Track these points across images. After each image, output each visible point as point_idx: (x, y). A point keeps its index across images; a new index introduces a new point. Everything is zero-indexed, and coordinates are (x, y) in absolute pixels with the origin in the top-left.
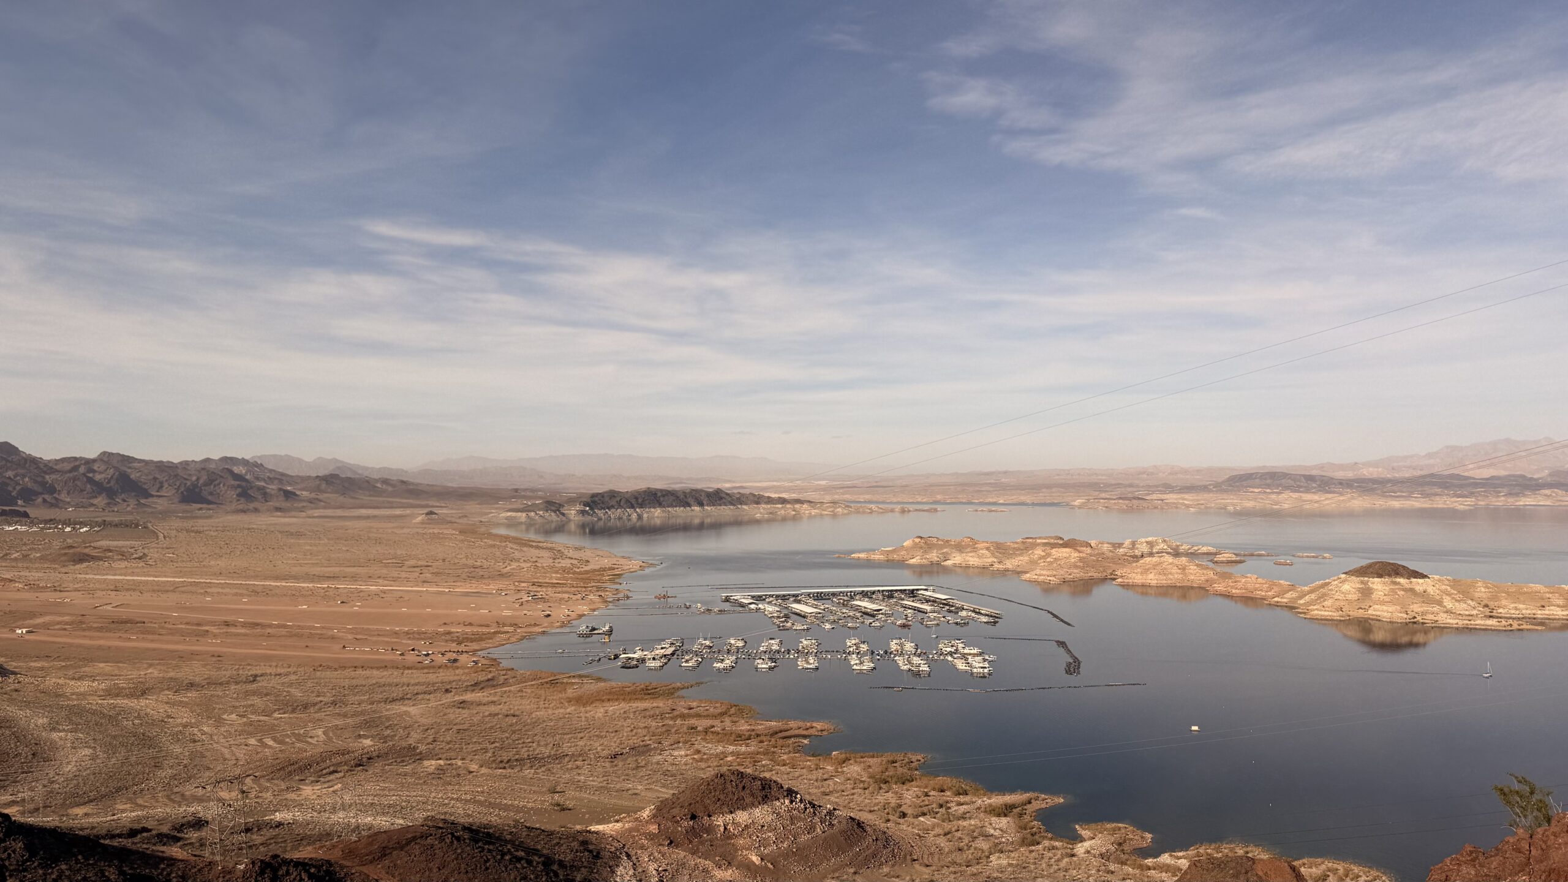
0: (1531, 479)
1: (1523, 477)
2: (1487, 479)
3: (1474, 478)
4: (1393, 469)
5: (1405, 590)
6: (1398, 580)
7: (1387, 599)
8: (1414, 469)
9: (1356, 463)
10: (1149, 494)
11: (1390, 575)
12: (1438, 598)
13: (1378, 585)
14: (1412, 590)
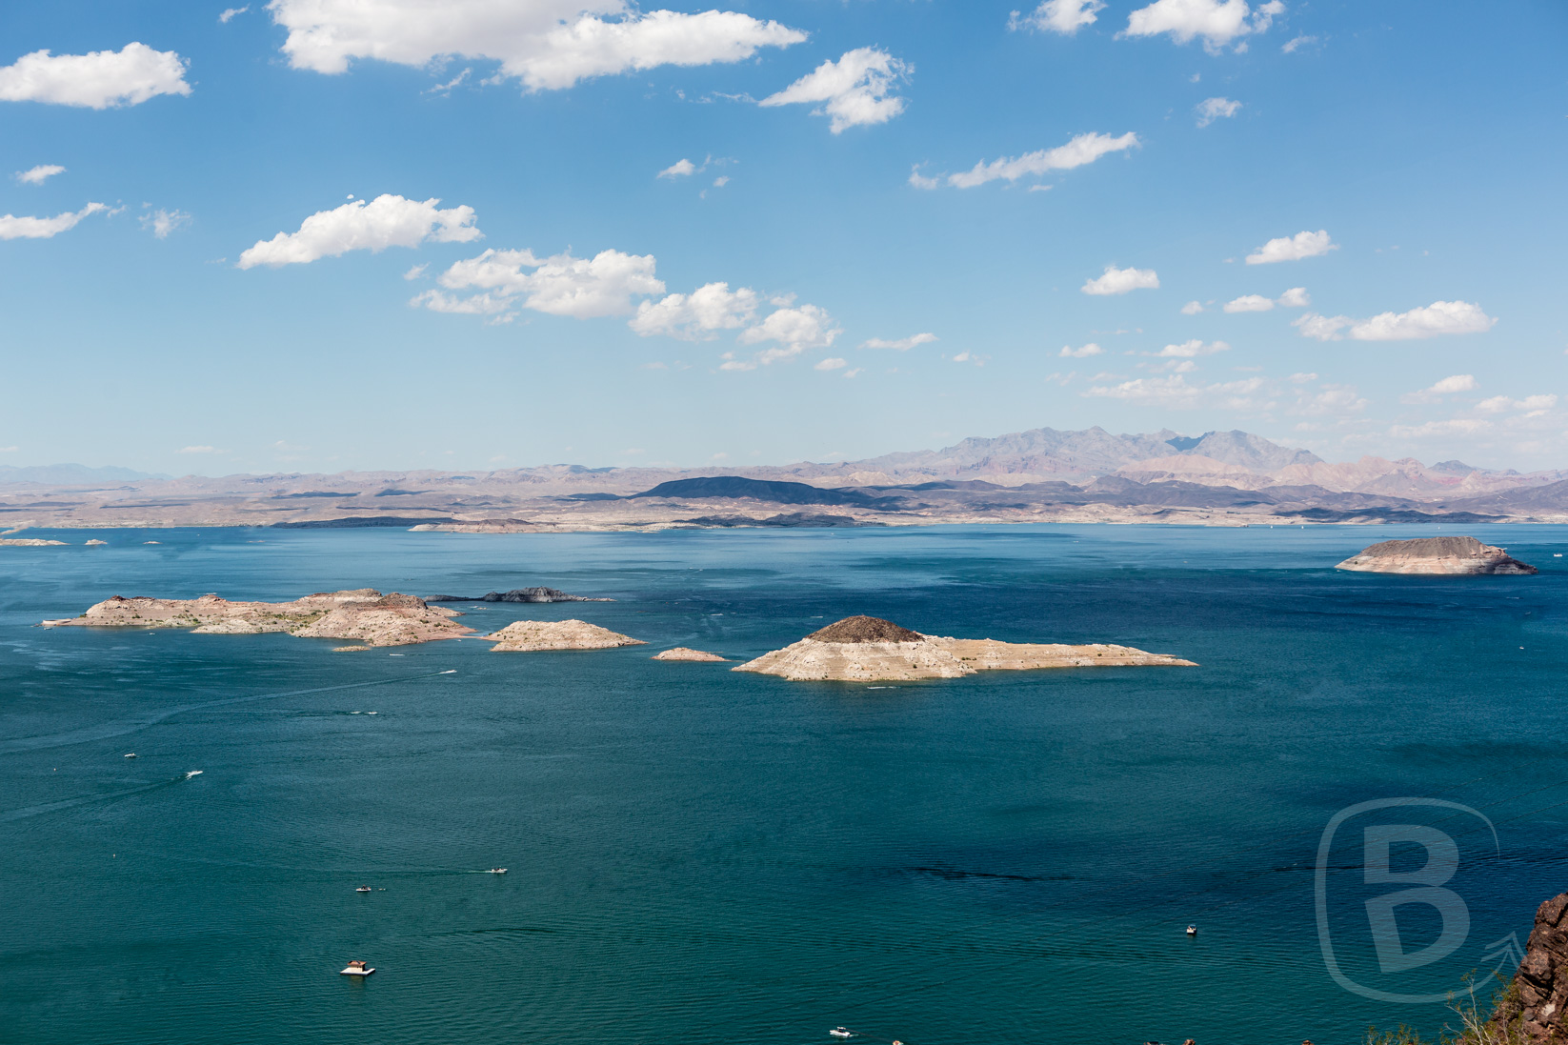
0: (1075, 489)
1: (1064, 485)
2: (1020, 488)
3: (1002, 487)
4: (896, 473)
5: (892, 659)
6: (881, 644)
8: (924, 473)
9: (846, 464)
10: (533, 515)
11: (871, 638)
13: (854, 653)
14: (900, 660)
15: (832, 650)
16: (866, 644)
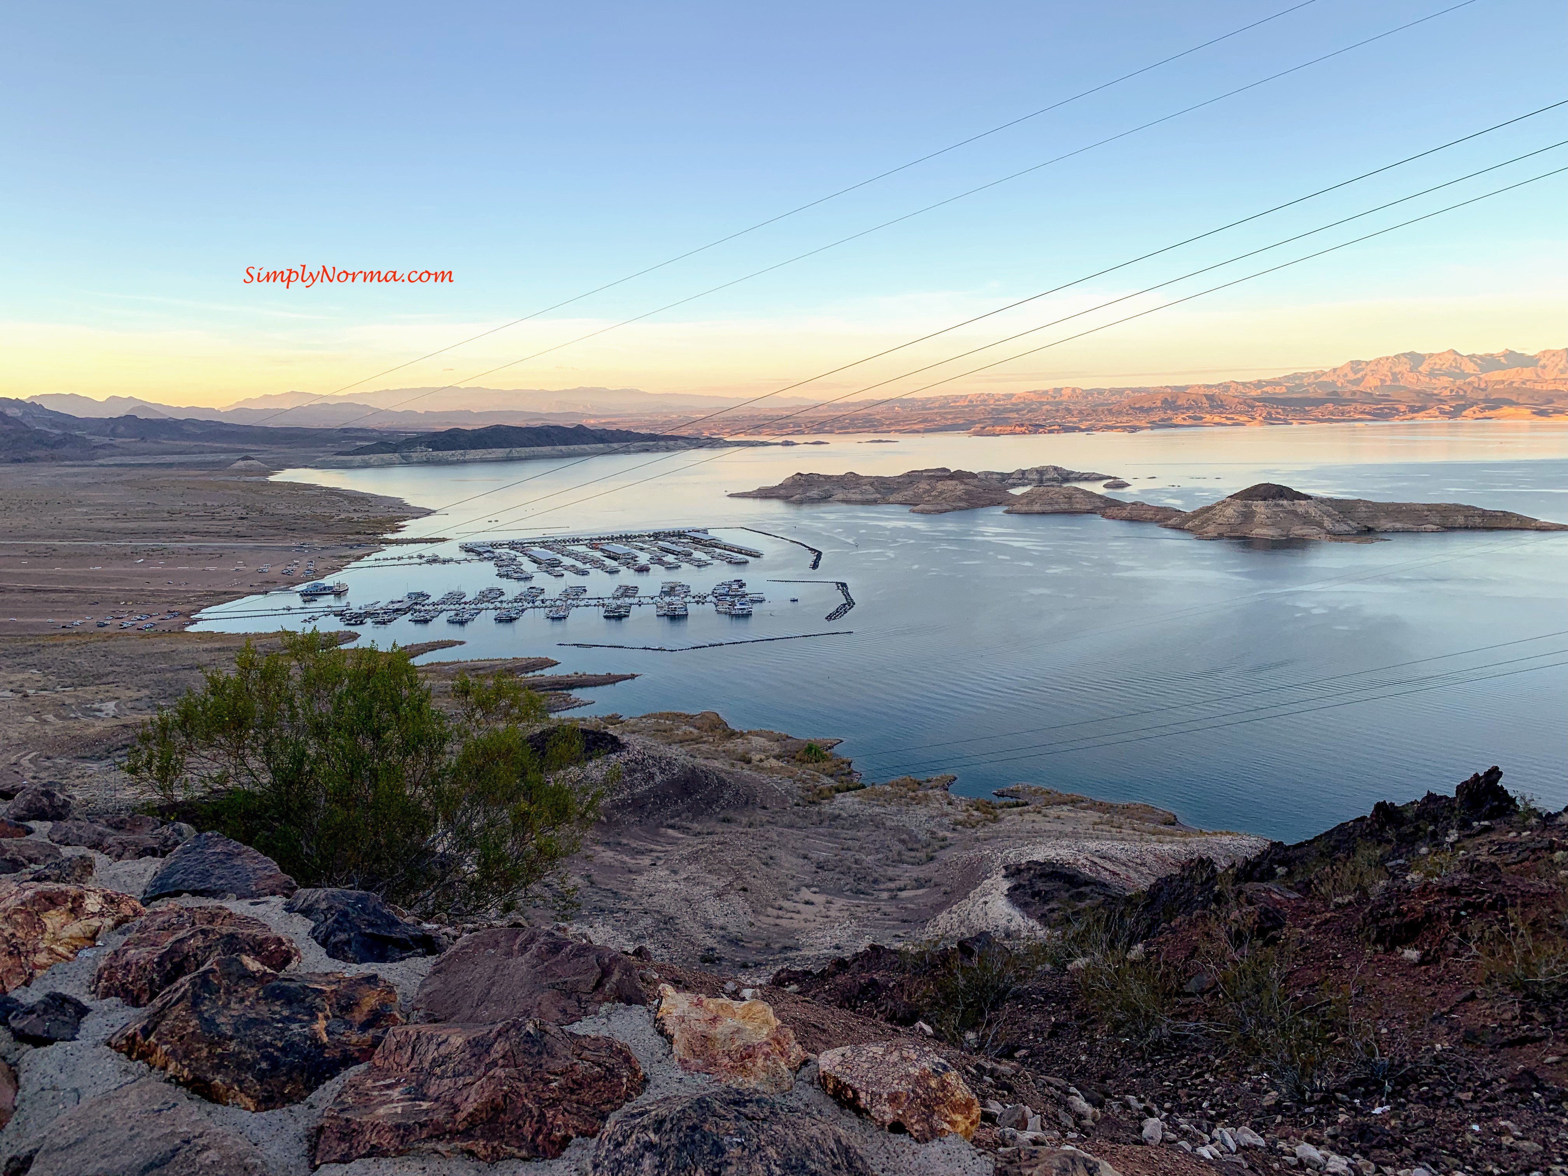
5: (1288, 512)
6: (1281, 502)
7: (1268, 521)
11: (1274, 498)
12: (1318, 519)
13: (1260, 507)
14: (1295, 513)
15: (1246, 506)
16: (1270, 502)
